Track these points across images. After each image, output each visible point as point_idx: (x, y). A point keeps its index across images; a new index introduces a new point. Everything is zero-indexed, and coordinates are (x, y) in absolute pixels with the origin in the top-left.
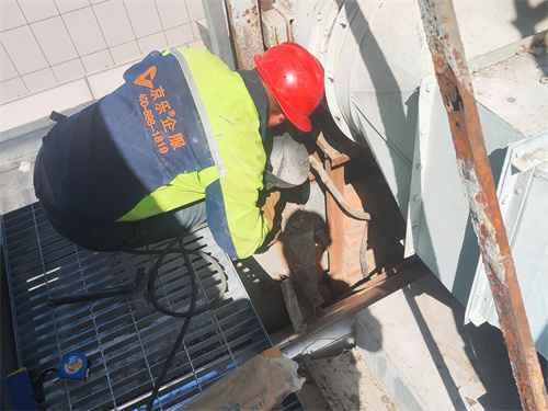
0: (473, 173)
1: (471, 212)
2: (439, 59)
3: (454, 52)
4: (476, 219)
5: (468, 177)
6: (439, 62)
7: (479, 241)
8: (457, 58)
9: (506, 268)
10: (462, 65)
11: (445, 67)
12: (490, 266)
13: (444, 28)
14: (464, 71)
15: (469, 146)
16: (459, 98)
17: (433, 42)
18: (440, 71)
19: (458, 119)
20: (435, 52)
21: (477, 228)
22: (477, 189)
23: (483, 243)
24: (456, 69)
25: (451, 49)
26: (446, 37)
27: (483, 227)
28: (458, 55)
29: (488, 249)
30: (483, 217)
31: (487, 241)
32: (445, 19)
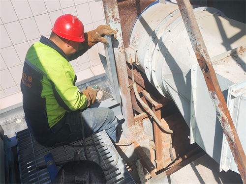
0: (216, 96)
1: (217, 112)
2: (198, 54)
3: (203, 50)
4: (219, 115)
5: (214, 98)
6: (198, 55)
7: (222, 125)
8: (205, 53)
9: (234, 134)
10: (207, 55)
11: (201, 56)
12: (227, 135)
13: (199, 42)
14: (208, 57)
15: (213, 86)
16: (207, 67)
17: (195, 48)
18: (199, 58)
19: (208, 76)
20: (196, 51)
21: (220, 119)
22: (218, 102)
23: (223, 125)
24: (205, 57)
25: (202, 50)
26: (200, 45)
27: (223, 118)
28: (205, 52)
29: (226, 127)
30: (222, 114)
31: (225, 124)
32: (199, 39)
